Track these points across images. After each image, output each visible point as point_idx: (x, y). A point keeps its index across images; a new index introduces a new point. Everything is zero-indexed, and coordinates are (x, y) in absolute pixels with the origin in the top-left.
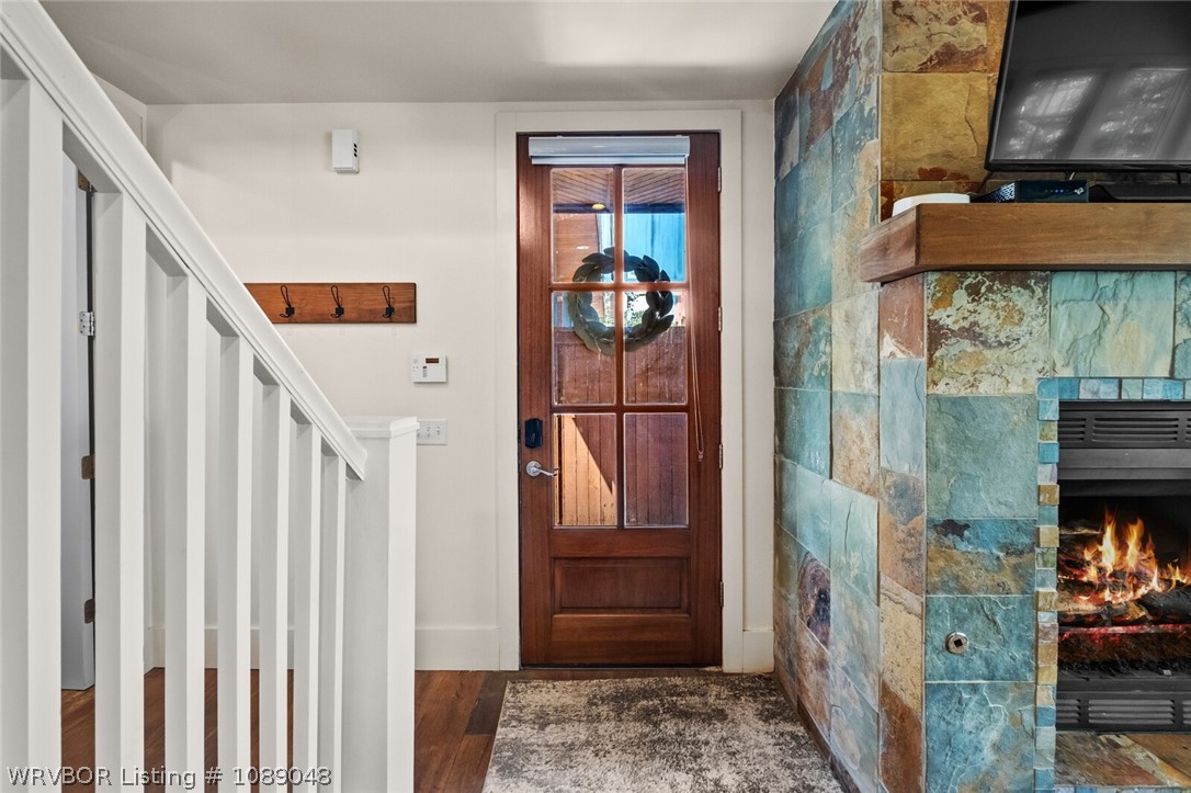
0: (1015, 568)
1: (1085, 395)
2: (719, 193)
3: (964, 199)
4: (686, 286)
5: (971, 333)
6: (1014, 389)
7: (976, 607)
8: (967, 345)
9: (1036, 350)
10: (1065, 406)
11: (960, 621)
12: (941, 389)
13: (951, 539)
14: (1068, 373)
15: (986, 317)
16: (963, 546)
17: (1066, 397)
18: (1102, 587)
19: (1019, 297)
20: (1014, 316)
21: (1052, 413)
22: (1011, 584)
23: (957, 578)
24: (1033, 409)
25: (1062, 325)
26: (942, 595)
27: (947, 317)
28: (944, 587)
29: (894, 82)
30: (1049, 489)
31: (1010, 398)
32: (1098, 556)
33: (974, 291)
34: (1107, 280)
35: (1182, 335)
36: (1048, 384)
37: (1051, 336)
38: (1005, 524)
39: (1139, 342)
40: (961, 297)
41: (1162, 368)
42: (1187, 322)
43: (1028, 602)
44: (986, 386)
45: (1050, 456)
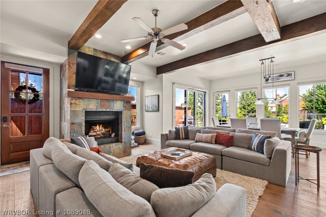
0: (80, 127)
1: (88, 110)
2: (49, 79)
3: (74, 90)
4: (42, 94)
5: (75, 104)
6: (80, 109)
7: (76, 132)
8: (75, 105)
9: (82, 106)
10: (85, 111)
11: (74, 133)
12: (72, 109)
13: (73, 125)
14: (86, 108)
15: (77, 102)
16: (74, 125)
17: (86, 110)
18: (97, 132)
19: (80, 100)
20: (80, 102)
21: (84, 112)
22: (80, 129)
23: (73, 129)
24: (82, 111)
25: (85, 103)
26: (72, 131)
27: (72, 102)
28: (72, 130)
29: (69, 74)
30: (84, 119)
31: (80, 110)
32: (96, 128)
33: (75, 99)
34: (90, 99)
35: (97, 105)
36: (84, 109)
37: (84, 104)
38: (79, 123)
39: (93, 105)
40: (74, 100)
41: (95, 108)
42: (97, 103)
43: (82, 131)
44: (77, 109)
45: (84, 116)
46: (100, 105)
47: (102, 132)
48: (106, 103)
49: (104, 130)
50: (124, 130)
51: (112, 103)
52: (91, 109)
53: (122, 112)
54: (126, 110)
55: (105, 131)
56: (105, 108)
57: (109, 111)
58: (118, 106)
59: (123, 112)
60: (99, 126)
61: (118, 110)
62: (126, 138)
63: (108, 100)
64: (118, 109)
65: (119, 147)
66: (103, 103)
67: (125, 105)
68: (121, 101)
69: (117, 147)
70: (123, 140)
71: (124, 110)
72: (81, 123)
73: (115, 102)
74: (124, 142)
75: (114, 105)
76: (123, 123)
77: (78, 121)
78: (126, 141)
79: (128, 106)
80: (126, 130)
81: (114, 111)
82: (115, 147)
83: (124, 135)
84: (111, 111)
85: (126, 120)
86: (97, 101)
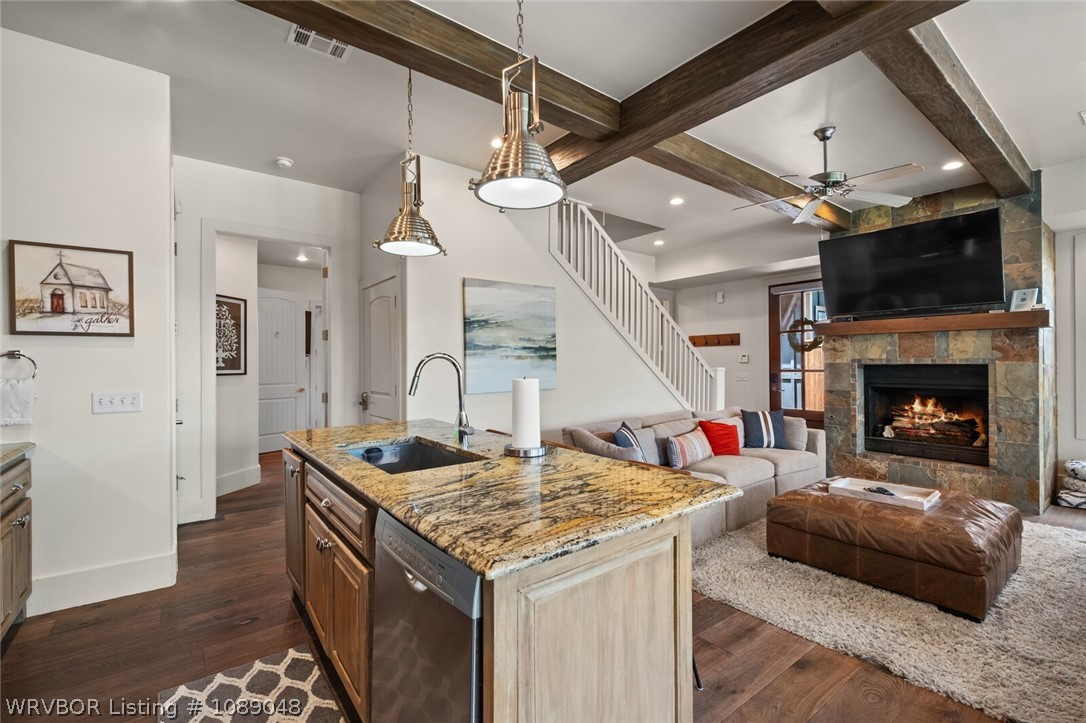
0: (846, 401)
1: (864, 363)
3: (829, 321)
5: (836, 349)
6: (845, 361)
7: (836, 409)
8: (833, 352)
9: (850, 352)
10: (859, 366)
11: (832, 412)
12: (827, 361)
13: (830, 394)
14: (859, 358)
15: (837, 345)
16: (832, 395)
17: (860, 363)
19: (845, 341)
20: (844, 345)
21: (862, 367)
22: (844, 404)
23: (831, 403)
24: (850, 366)
25: (857, 347)
26: (828, 406)
27: (828, 346)
28: (828, 404)
30: (854, 384)
31: (844, 364)
33: (834, 340)
34: (868, 337)
35: (889, 348)
36: (854, 361)
37: (854, 349)
38: (842, 391)
39: (878, 351)
40: (831, 341)
41: (884, 356)
42: (890, 344)
43: (849, 409)
44: (838, 361)
45: (854, 376)
46: (899, 347)
48: (919, 342)
49: (944, 415)
50: (999, 430)
51: (939, 343)
52: (872, 360)
53: (985, 367)
54: (1005, 358)
55: (951, 419)
56: (914, 356)
57: (930, 363)
58: (964, 347)
59: (990, 368)
60: (922, 402)
61: (967, 360)
62: (1007, 457)
63: (926, 334)
64: (969, 356)
65: (973, 481)
66: (907, 343)
67: (1003, 341)
68: (982, 333)
69: (966, 475)
70: (992, 461)
71: (997, 359)
72: (849, 392)
73: (955, 335)
74: (995, 468)
75: (951, 345)
76: (990, 405)
77: (838, 387)
78: (1006, 468)
79: (1016, 346)
80: (1007, 430)
81: (950, 363)
82: (956, 475)
83: (996, 445)
84: (937, 363)
85: (1008, 395)
86: (889, 339)
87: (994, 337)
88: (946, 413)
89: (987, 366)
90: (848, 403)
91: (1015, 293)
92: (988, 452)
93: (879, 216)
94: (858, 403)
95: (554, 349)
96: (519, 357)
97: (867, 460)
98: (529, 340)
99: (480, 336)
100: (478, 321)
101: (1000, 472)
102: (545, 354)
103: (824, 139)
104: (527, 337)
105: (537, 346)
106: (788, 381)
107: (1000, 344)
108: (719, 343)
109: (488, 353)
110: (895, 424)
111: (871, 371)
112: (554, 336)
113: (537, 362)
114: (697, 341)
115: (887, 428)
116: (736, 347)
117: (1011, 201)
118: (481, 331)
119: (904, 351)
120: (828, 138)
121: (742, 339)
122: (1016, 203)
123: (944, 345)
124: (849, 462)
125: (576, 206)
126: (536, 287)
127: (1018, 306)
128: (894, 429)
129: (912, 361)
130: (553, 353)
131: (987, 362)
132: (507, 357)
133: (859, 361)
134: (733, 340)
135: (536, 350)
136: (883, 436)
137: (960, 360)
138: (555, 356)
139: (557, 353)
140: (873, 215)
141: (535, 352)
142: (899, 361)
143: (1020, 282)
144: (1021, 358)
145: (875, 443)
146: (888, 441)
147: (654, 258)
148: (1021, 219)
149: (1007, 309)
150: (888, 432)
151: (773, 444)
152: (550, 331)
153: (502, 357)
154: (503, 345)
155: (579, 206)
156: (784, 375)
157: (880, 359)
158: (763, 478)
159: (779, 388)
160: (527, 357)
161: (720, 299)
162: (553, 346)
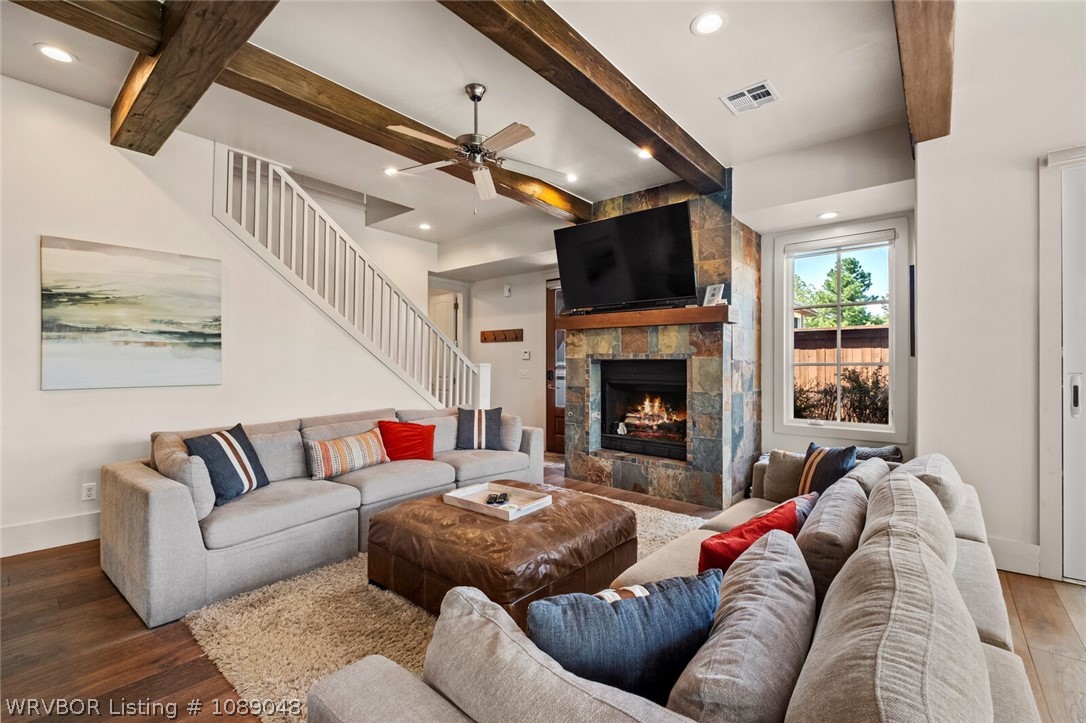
0: (581, 398)
1: (595, 358)
5: (573, 344)
6: (581, 357)
7: (574, 406)
8: (572, 347)
9: (585, 347)
12: (568, 357)
14: (592, 353)
15: (576, 340)
16: (571, 392)
18: (644, 418)
19: (582, 336)
20: (581, 340)
21: (598, 362)
22: (580, 401)
23: (570, 400)
24: (585, 361)
25: (591, 341)
27: (568, 340)
30: (588, 380)
31: (580, 359)
32: (643, 408)
33: (575, 335)
34: (599, 331)
35: (614, 343)
36: (588, 356)
37: (588, 344)
38: (579, 387)
39: (607, 346)
40: (571, 336)
41: (611, 352)
42: (615, 339)
43: (584, 406)
44: (576, 356)
45: (588, 372)
46: (622, 342)
47: (660, 422)
48: (636, 337)
49: (666, 416)
50: (694, 425)
51: (651, 338)
52: (603, 355)
53: (684, 362)
54: (699, 353)
55: (671, 419)
56: (635, 352)
57: (644, 358)
58: (669, 343)
59: (688, 363)
60: (652, 401)
61: (672, 355)
62: (700, 452)
63: (640, 328)
64: (673, 352)
65: (675, 477)
66: (628, 338)
67: (698, 336)
68: (682, 328)
69: (670, 472)
70: (689, 456)
71: (693, 354)
72: (583, 388)
73: (663, 330)
74: (690, 463)
75: (660, 340)
76: (688, 400)
77: (577, 383)
78: (698, 462)
79: (707, 341)
80: (700, 426)
81: (659, 358)
82: (662, 470)
83: (692, 441)
84: (650, 358)
85: (701, 390)
86: (614, 333)
87: (691, 331)
88: (669, 414)
89: (685, 361)
90: (583, 399)
91: (709, 289)
92: (685, 446)
93: (613, 209)
94: (591, 399)
95: (219, 336)
96: (151, 344)
97: (597, 459)
98: (171, 323)
99: (66, 313)
100: (67, 294)
101: (696, 468)
102: (201, 341)
103: (475, 98)
104: (166, 319)
105: (186, 331)
106: (561, 378)
107: (695, 339)
108: (505, 339)
109: (86, 336)
110: (627, 421)
111: (607, 367)
112: (218, 319)
113: (189, 351)
114: (487, 337)
115: (621, 424)
116: (520, 343)
117: (710, 198)
118: (74, 307)
119: (626, 346)
120: (479, 99)
121: (525, 335)
122: (713, 200)
123: (655, 340)
124: (584, 461)
125: (265, 166)
126: (182, 256)
127: (710, 302)
128: (628, 426)
129: (631, 357)
130: (217, 340)
131: (686, 357)
132: (127, 343)
133: (592, 356)
134: (517, 336)
135: (183, 335)
136: (617, 433)
137: (667, 355)
138: (219, 344)
139: (223, 340)
140: (608, 208)
141: (180, 338)
142: (622, 356)
143: (715, 278)
144: (710, 353)
145: (610, 442)
146: (621, 438)
147: (435, 246)
148: (717, 216)
149: (701, 304)
150: (621, 430)
151: (483, 445)
152: (214, 313)
153: (116, 343)
154: (118, 327)
155: (271, 168)
156: (558, 373)
157: (608, 355)
158: (433, 485)
159: (554, 386)
160: (165, 344)
161: (506, 293)
162: (216, 332)
